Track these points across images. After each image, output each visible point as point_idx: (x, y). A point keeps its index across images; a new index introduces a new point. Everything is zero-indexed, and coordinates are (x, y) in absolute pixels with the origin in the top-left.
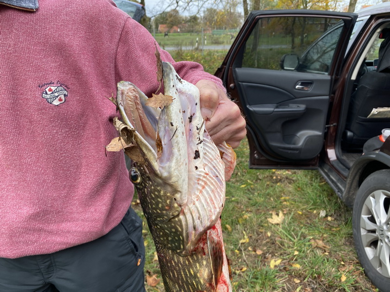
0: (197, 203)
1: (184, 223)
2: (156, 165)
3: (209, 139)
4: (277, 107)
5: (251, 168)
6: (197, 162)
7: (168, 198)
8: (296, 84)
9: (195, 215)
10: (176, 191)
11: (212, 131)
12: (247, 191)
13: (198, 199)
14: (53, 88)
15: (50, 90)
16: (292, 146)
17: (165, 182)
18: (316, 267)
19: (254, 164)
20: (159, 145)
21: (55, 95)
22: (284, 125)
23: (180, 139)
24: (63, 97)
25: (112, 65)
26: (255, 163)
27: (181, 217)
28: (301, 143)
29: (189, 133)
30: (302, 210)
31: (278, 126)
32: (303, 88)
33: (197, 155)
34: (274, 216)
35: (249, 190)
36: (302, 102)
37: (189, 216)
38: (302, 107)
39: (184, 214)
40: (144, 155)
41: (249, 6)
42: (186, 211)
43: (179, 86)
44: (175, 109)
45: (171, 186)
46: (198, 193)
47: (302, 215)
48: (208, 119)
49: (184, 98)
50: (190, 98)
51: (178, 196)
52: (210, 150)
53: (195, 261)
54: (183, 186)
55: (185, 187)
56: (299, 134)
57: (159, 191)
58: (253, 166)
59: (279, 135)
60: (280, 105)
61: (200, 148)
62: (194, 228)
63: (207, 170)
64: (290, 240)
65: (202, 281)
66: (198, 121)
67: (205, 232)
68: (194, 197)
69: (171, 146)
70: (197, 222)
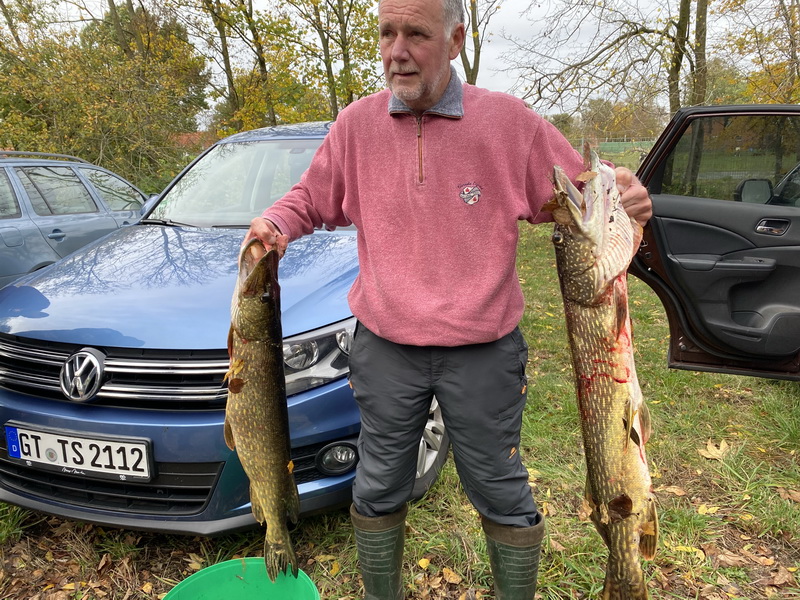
0: (609, 258)
1: (596, 273)
2: (580, 222)
3: (622, 209)
4: (721, 260)
5: (670, 367)
6: (611, 225)
7: (586, 250)
8: (758, 223)
9: (607, 266)
10: (593, 244)
11: (625, 203)
12: (662, 410)
13: (610, 254)
14: (470, 189)
15: (467, 190)
16: (748, 329)
17: (586, 238)
18: (783, 520)
19: (678, 361)
20: (583, 207)
21: (471, 194)
22: (735, 291)
23: (599, 205)
24: (477, 197)
25: (525, 166)
26: (678, 358)
27: (594, 268)
28: (765, 326)
29: (607, 203)
30: (767, 446)
31: (722, 292)
32: (771, 230)
33: (612, 220)
34: (711, 447)
35: (666, 409)
36: (768, 255)
37: (601, 268)
38: (769, 263)
39: (597, 266)
40: (571, 214)
41: (682, 95)
42: (599, 263)
43: (601, 167)
44: (598, 181)
45: (589, 239)
46: (610, 249)
47: (766, 454)
48: (621, 194)
49: (604, 175)
50: (609, 175)
51: (594, 248)
52: (623, 217)
53: (601, 312)
54: (599, 241)
55: (601, 242)
56: (761, 311)
57: (579, 246)
58: (675, 363)
59: (724, 308)
60: (728, 258)
61: (615, 214)
62: (605, 277)
63: (619, 233)
64: (739, 480)
65: (606, 328)
66: (615, 193)
67: (612, 282)
68: (606, 253)
69: (592, 210)
70: (608, 273)
